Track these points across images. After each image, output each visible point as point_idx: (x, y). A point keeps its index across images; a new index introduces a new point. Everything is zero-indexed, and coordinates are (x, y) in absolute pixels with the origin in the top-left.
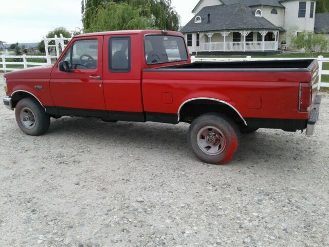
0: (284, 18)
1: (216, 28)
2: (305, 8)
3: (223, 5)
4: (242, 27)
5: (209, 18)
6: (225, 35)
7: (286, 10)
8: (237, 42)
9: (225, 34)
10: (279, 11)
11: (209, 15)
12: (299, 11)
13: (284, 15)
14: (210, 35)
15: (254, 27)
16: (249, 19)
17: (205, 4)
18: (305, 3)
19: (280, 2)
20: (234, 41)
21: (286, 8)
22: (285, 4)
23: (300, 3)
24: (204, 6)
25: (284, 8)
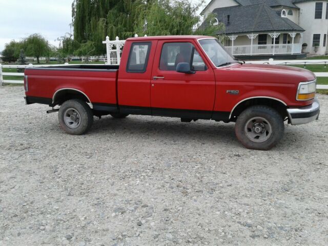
0: (299, 20)
1: (241, 30)
2: (322, 9)
3: (240, 5)
4: (271, 28)
5: (228, 20)
6: (252, 38)
7: (301, 11)
8: (261, 45)
9: (252, 36)
10: (294, 12)
11: (229, 16)
12: (316, 12)
13: (299, 17)
14: (233, 38)
15: (283, 29)
16: (276, 19)
17: (217, 5)
18: (322, 4)
19: (294, 3)
20: (259, 43)
21: (301, 9)
22: (299, 6)
23: (317, 4)
24: (216, 8)
25: (299, 9)
